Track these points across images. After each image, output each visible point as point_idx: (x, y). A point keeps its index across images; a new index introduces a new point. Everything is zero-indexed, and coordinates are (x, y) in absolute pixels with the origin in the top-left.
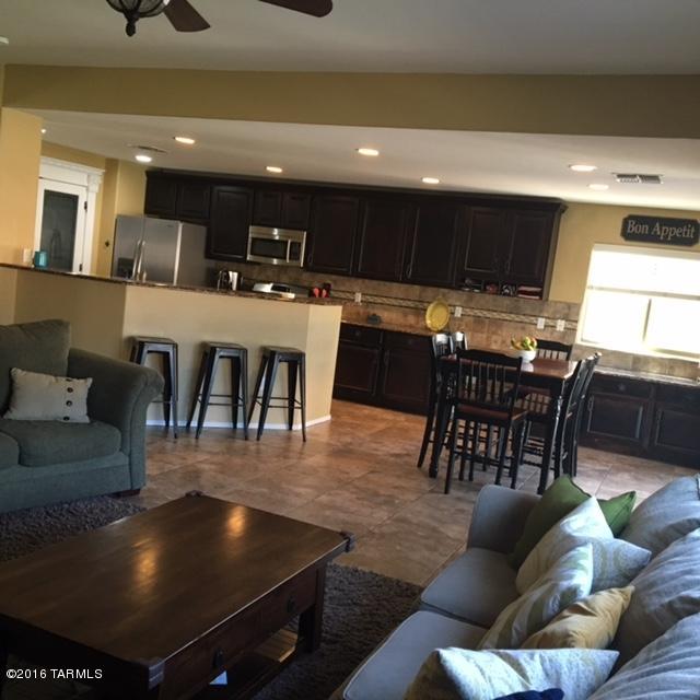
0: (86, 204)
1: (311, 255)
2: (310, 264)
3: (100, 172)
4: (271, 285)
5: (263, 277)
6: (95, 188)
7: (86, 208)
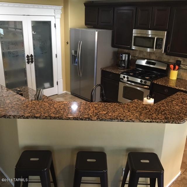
0: (55, 24)
1: (169, 46)
2: (168, 51)
3: (61, 7)
4: (146, 60)
5: (141, 56)
6: (59, 16)
7: (55, 26)
